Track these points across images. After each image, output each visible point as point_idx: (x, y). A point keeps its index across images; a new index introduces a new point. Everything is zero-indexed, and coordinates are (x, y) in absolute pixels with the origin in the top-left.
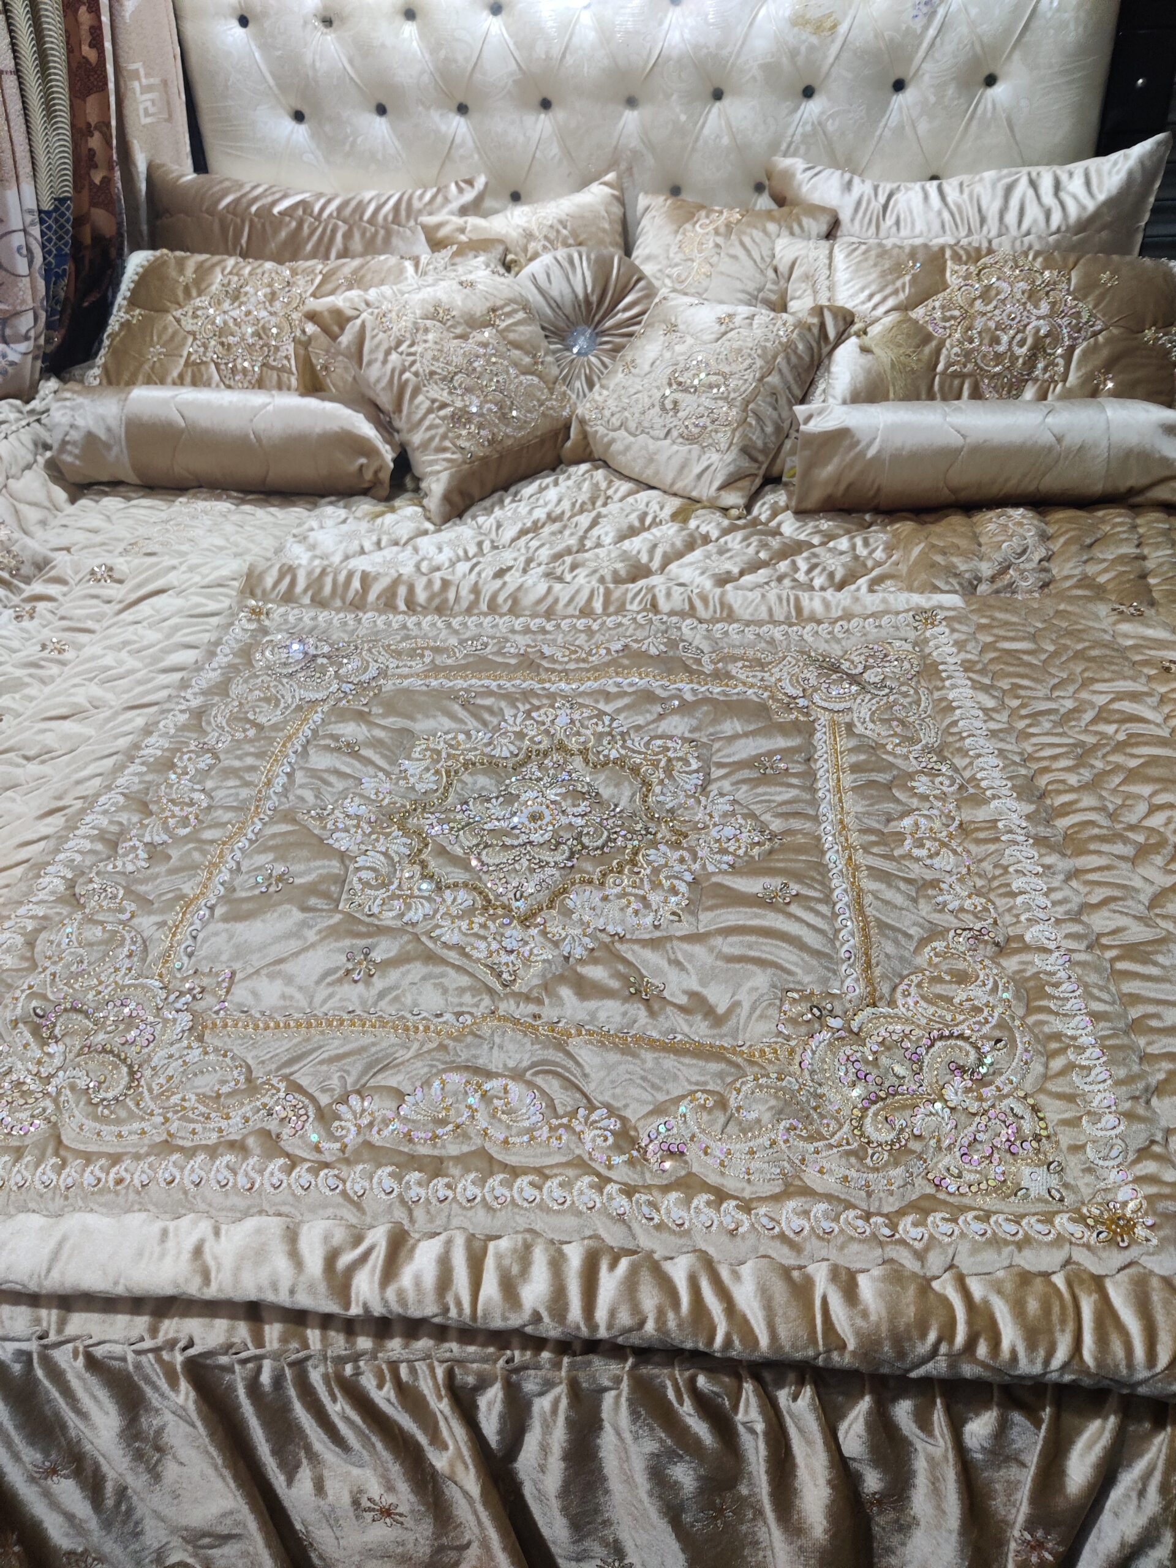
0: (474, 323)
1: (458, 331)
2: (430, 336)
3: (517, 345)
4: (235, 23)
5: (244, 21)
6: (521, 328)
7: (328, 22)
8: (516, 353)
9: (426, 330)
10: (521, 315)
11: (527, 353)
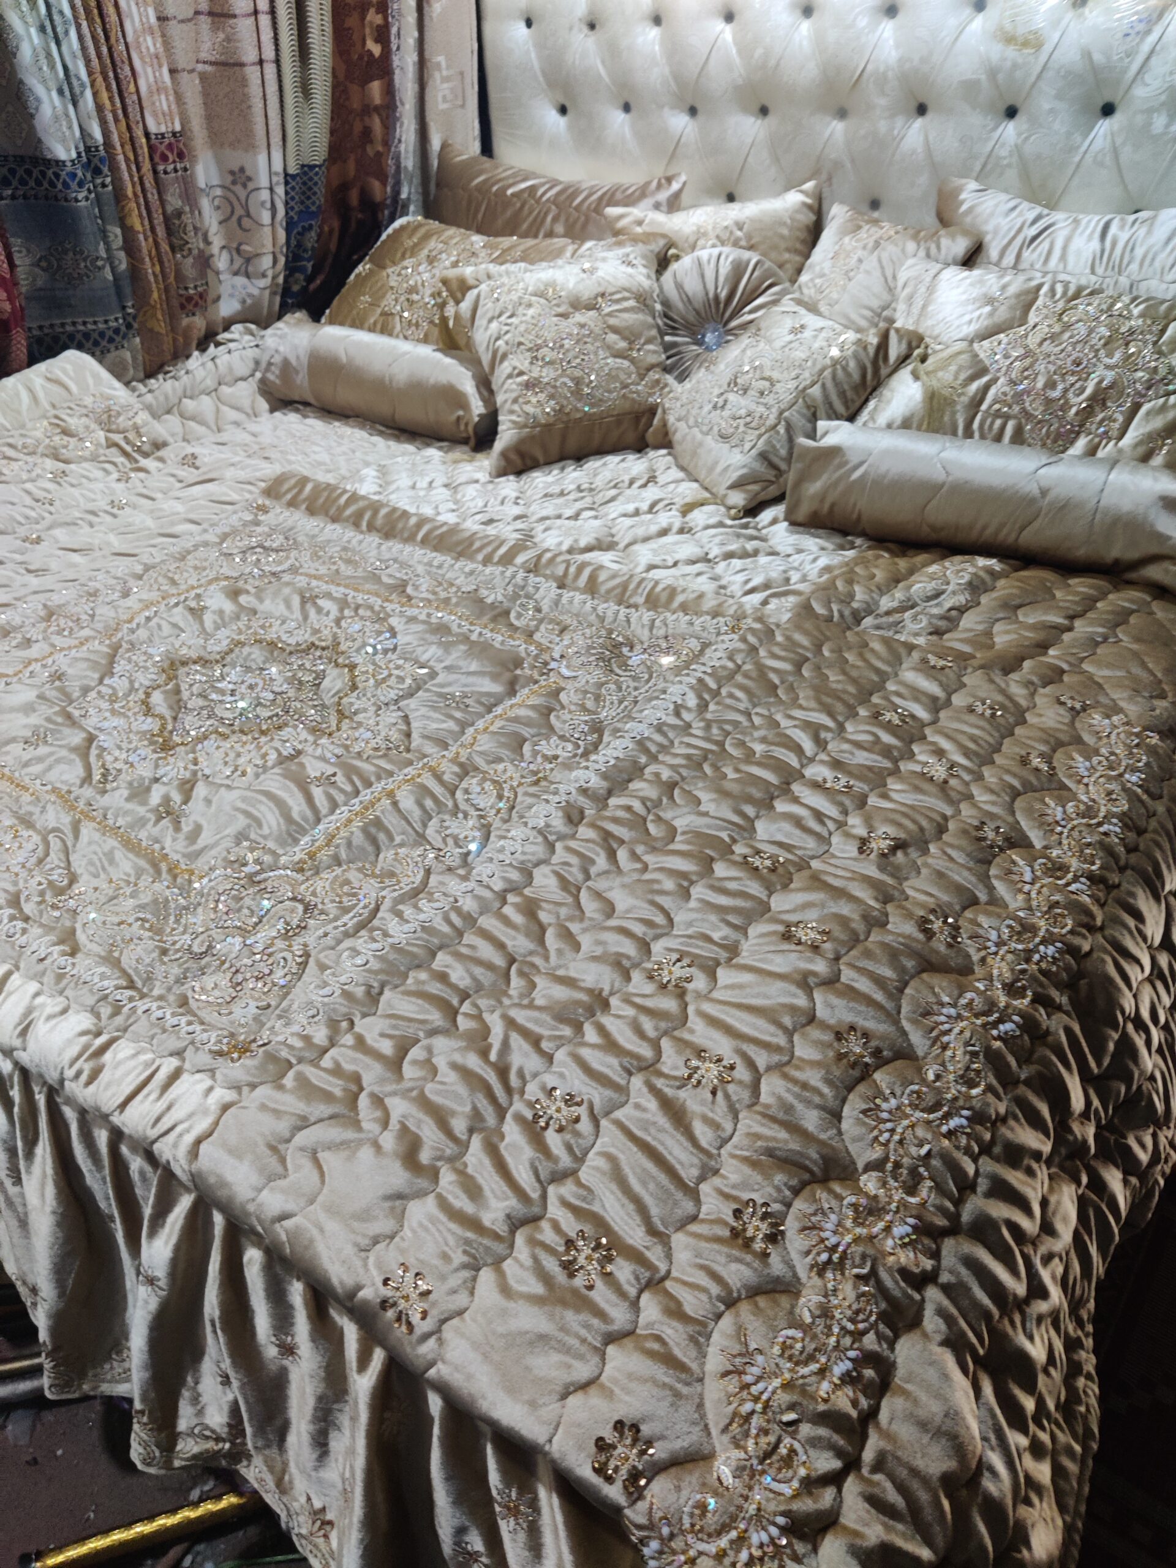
0: (577, 305)
1: (560, 310)
2: (531, 312)
3: (615, 330)
4: (522, 25)
5: (529, 23)
6: (626, 315)
7: (592, 26)
8: (612, 337)
9: (530, 305)
10: (631, 303)
11: (624, 338)
